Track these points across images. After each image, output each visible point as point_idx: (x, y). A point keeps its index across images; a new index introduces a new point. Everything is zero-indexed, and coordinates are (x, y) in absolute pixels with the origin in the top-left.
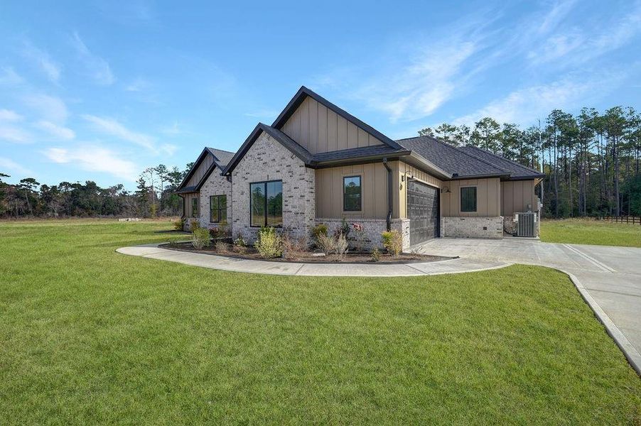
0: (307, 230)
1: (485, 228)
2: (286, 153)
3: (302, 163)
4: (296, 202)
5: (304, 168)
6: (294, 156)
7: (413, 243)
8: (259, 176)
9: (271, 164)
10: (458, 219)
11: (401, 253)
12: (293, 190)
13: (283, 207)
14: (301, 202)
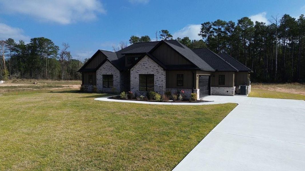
0: (164, 93)
1: (227, 92)
2: (155, 65)
3: (163, 69)
4: (160, 83)
5: (163, 71)
6: (159, 66)
7: (200, 97)
8: (144, 72)
9: (149, 68)
10: (217, 88)
11: (197, 100)
12: (158, 78)
13: (155, 84)
14: (162, 83)
